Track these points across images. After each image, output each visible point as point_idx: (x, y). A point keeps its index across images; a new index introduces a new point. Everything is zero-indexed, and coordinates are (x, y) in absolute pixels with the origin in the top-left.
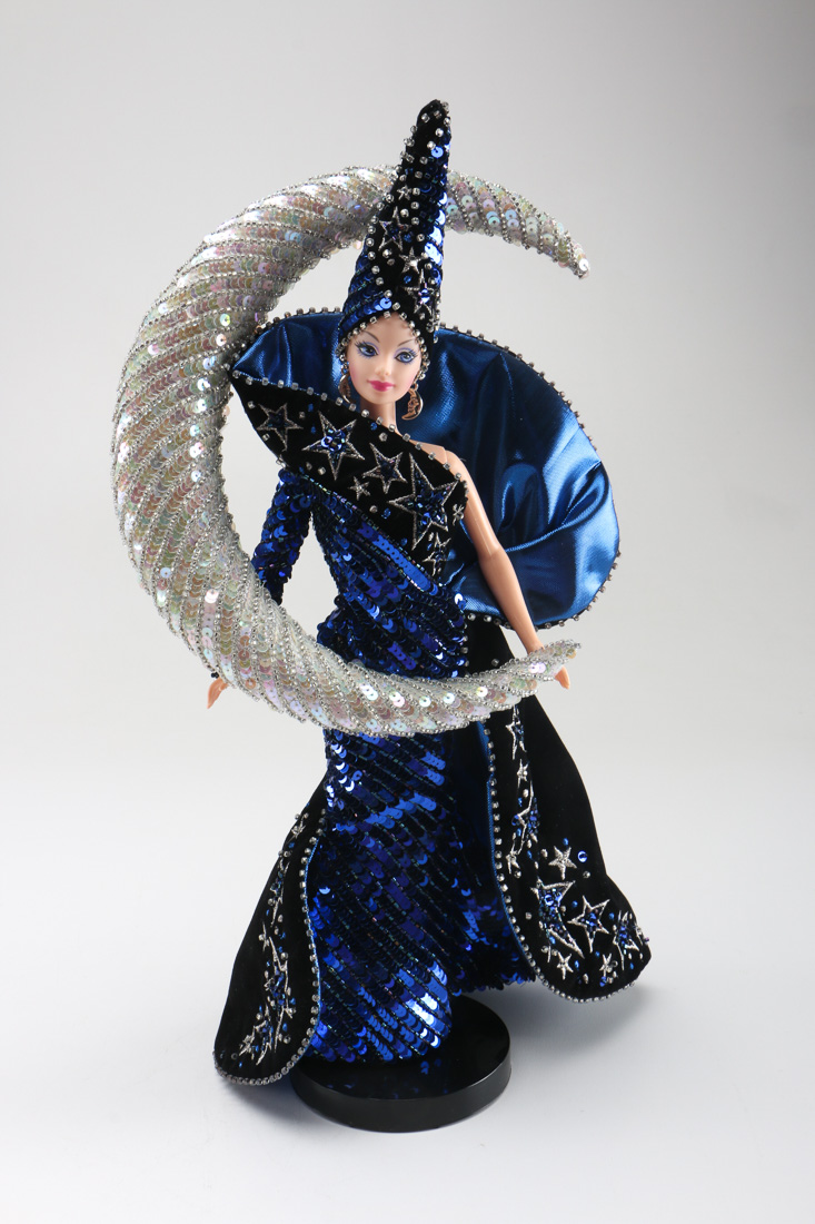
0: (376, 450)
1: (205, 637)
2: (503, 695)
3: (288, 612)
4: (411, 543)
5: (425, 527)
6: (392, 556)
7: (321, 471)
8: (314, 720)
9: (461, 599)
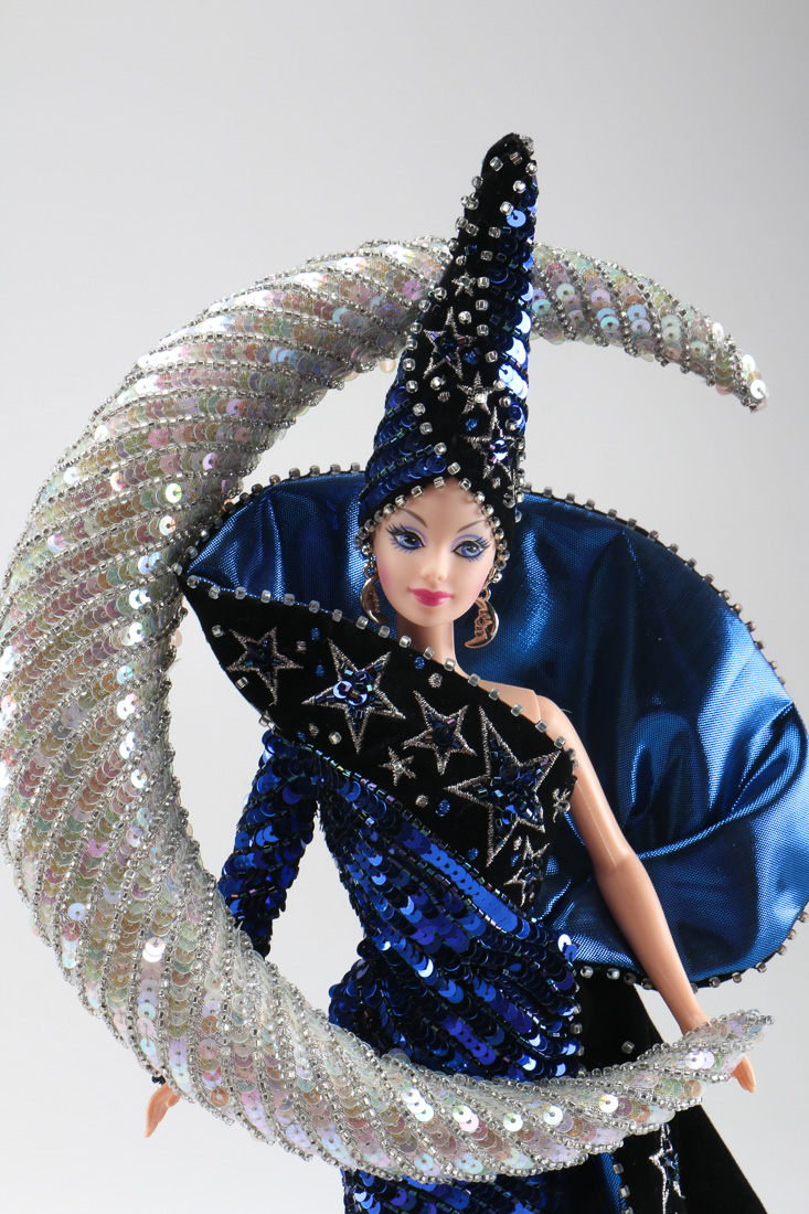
1: (143, 1019)
2: (644, 1108)
3: (281, 972)
5: (507, 828)
6: (454, 878)
8: (326, 1156)
9: (569, 943)
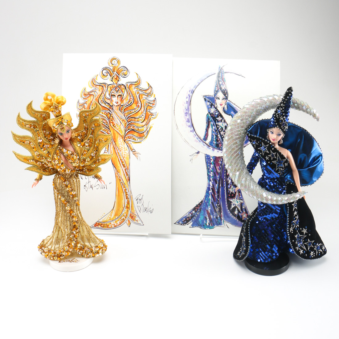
0: (271, 151)
2: (290, 200)
4: (275, 169)
5: (279, 167)
6: (272, 171)
7: (261, 154)
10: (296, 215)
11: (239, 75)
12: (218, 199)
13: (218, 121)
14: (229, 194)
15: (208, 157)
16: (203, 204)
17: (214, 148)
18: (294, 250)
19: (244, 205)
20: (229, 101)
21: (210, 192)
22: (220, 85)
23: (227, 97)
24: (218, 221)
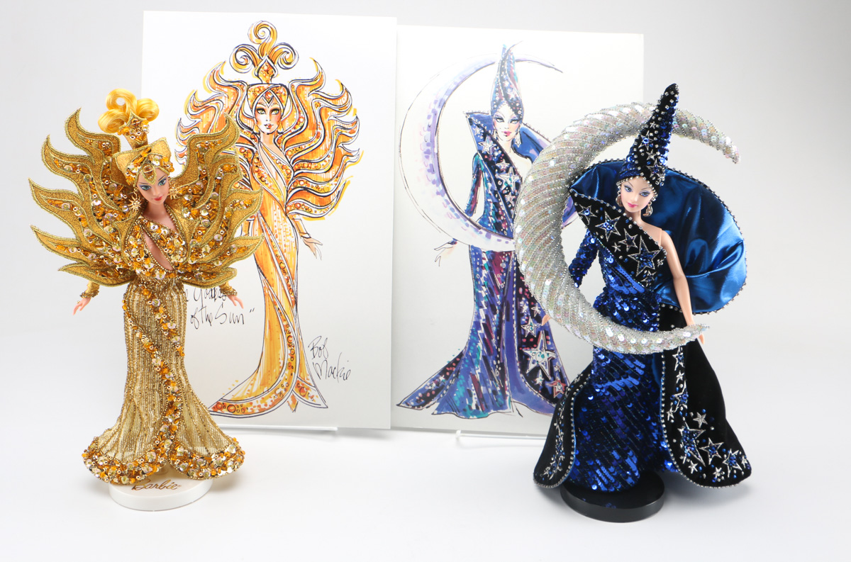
2: (668, 344)
4: (636, 274)
5: (643, 268)
6: (627, 278)
7: (602, 237)
10: (681, 382)
11: (549, 67)
12: (499, 350)
13: (500, 172)
14: (525, 338)
15: (475, 253)
16: (465, 359)
17: (489, 232)
18: (675, 463)
19: (557, 363)
20: (525, 125)
21: (479, 332)
22: (505, 90)
23: (520, 115)
24: (497, 401)
